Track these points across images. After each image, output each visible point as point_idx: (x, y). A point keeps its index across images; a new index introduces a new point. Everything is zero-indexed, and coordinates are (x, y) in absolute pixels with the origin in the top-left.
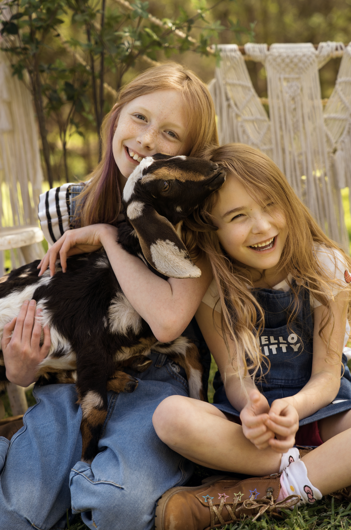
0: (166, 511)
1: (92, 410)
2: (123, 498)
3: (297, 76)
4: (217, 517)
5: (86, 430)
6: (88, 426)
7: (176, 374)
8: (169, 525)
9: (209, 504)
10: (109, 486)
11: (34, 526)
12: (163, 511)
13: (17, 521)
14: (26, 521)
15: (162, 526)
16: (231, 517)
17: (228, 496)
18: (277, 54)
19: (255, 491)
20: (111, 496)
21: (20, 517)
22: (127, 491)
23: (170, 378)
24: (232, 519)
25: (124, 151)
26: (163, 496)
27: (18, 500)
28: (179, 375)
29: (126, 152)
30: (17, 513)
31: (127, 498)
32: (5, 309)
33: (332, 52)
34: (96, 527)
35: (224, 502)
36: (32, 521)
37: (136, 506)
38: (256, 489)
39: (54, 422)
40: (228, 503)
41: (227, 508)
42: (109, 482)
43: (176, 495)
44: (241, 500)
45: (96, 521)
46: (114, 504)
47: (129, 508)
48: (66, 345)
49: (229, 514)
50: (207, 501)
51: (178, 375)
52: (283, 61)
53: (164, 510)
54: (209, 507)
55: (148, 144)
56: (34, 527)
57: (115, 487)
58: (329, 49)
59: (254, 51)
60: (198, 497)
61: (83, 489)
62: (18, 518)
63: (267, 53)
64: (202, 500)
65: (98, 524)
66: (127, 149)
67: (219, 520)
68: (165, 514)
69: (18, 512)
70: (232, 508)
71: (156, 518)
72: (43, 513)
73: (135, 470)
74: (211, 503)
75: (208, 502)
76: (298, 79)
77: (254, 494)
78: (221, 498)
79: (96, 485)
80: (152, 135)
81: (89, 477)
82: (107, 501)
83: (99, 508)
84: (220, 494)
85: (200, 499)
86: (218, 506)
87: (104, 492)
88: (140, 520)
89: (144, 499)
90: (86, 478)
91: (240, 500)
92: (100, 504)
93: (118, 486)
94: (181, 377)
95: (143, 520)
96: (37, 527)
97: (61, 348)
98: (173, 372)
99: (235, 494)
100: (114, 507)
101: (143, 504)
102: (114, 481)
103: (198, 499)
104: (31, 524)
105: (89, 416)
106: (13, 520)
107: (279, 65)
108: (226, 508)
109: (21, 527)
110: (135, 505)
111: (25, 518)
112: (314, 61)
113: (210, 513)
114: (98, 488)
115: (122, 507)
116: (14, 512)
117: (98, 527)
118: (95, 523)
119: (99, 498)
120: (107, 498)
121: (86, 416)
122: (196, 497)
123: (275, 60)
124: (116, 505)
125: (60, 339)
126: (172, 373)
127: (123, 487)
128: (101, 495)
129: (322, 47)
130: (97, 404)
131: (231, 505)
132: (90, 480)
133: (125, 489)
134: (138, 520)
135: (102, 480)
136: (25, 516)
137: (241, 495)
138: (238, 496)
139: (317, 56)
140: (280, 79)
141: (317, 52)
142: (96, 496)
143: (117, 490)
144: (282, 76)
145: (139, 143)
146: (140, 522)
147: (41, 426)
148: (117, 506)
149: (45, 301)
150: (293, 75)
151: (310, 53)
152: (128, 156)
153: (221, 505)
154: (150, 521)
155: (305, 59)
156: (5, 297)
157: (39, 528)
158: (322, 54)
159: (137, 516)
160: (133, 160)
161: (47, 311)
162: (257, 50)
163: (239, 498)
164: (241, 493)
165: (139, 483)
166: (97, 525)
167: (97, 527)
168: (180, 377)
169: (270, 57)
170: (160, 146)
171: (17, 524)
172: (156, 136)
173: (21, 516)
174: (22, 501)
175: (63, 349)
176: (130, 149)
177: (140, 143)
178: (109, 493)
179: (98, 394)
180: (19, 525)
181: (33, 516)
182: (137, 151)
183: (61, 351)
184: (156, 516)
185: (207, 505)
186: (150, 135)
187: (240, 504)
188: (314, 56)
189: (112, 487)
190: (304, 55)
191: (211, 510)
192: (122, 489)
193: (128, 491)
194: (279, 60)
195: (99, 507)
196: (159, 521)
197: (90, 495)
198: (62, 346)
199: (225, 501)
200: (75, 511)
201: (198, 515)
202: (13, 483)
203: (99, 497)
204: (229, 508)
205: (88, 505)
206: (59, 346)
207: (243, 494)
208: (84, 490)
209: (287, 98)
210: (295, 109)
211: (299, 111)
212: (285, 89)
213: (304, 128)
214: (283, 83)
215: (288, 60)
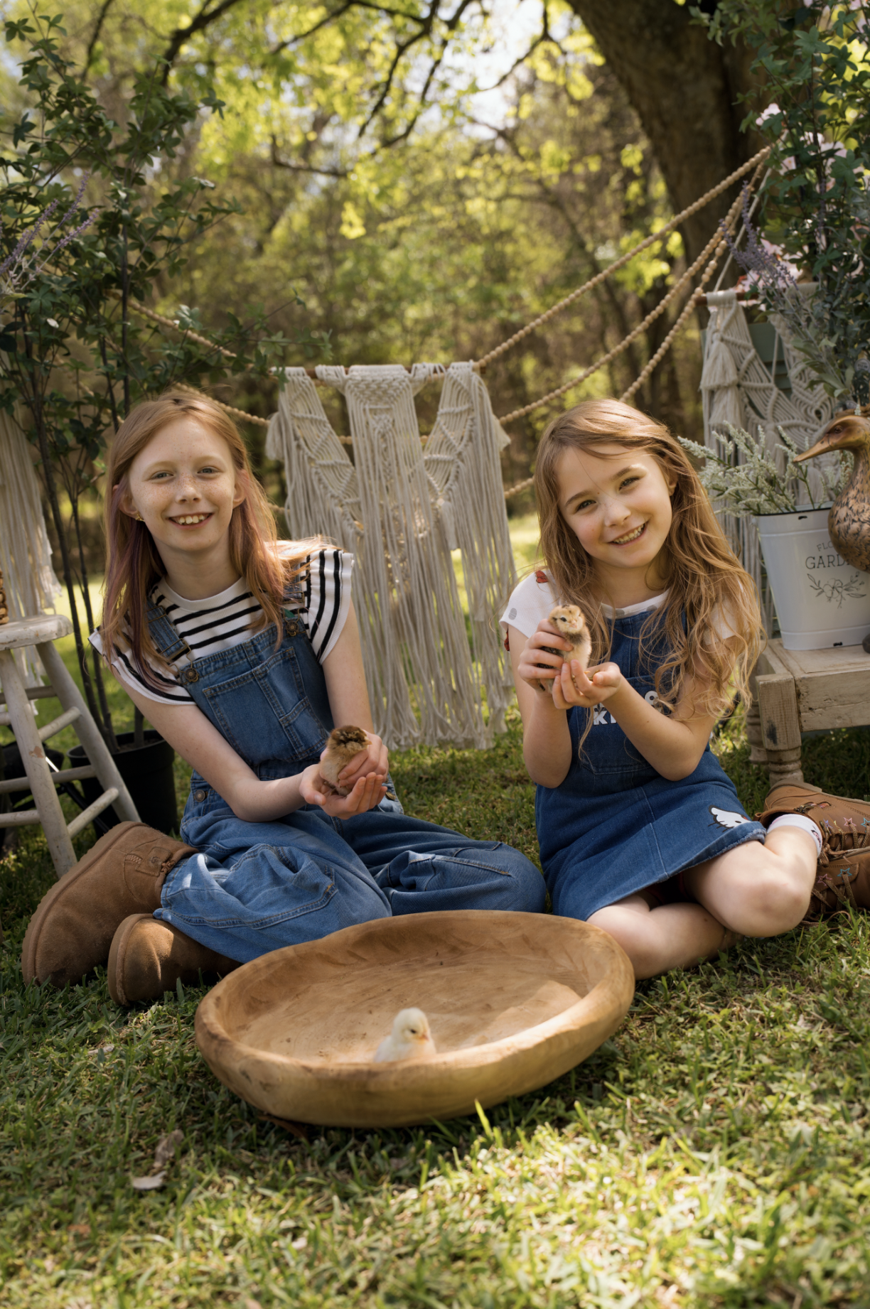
3: (385, 406)
18: (359, 378)
33: (429, 374)
52: (368, 386)
58: (425, 371)
59: (328, 375)
63: (345, 377)
76: (388, 410)
107: (362, 392)
112: (407, 386)
123: (357, 385)
129: (416, 369)
139: (411, 381)
140: (365, 410)
141: (410, 376)
144: (368, 407)
150: (382, 406)
151: (402, 377)
155: (396, 384)
158: (416, 378)
162: (332, 373)
169: (350, 382)
188: (406, 381)
190: (395, 380)
194: (362, 386)
209: (375, 435)
210: (386, 449)
211: (391, 451)
212: (372, 423)
213: (399, 474)
214: (369, 416)
215: (374, 386)
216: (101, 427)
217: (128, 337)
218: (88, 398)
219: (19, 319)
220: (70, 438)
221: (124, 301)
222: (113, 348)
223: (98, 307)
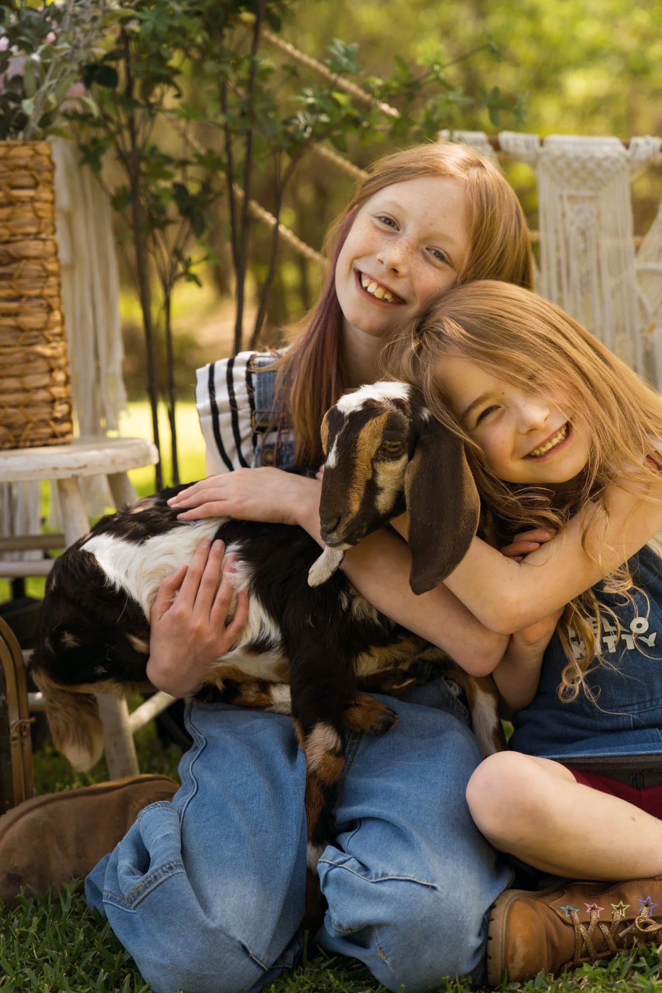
0: (507, 930)
1: (324, 755)
2: (437, 904)
3: (590, 193)
4: (586, 944)
5: (315, 791)
6: (318, 785)
7: (453, 698)
8: (513, 955)
9: (573, 921)
10: (408, 883)
11: (253, 957)
12: (502, 929)
13: (224, 948)
14: (241, 947)
15: (502, 956)
16: (607, 944)
17: (602, 909)
18: (558, 153)
19: (649, 901)
20: (415, 900)
21: (230, 940)
22: (442, 892)
23: (444, 704)
24: (608, 949)
25: (353, 279)
26: (497, 903)
27: (224, 911)
28: (458, 701)
29: (356, 279)
30: (224, 933)
31: (443, 905)
32: (164, 557)
33: (654, 154)
34: (385, 958)
35: (598, 918)
36: (250, 947)
37: (460, 919)
38: (649, 897)
39: (257, 775)
40: (605, 920)
41: (601, 930)
42: (406, 876)
43: (518, 902)
44: (626, 916)
45: (384, 949)
46: (423, 916)
47: (448, 923)
48: (273, 633)
49: (605, 939)
50: (569, 915)
51: (456, 701)
52: (569, 164)
53: (504, 929)
54: (573, 926)
55: (396, 264)
56: (253, 959)
57: (419, 886)
58: (649, 149)
59: (516, 145)
60: (553, 908)
61: (352, 891)
62: (227, 942)
63: (540, 150)
64: (561, 913)
65: (390, 953)
66: (359, 275)
67: (587, 950)
68: (506, 935)
69: (226, 932)
70: (609, 930)
71: (490, 942)
72: (265, 934)
73: (447, 858)
74: (576, 918)
75: (572, 918)
76: (593, 198)
77: (647, 905)
78: (590, 910)
79: (379, 883)
80: (405, 250)
81: (358, 871)
82: (408, 910)
83: (395, 924)
84: (587, 905)
85: (557, 912)
86: (587, 925)
87: (401, 895)
88: (466, 945)
89: (471, 907)
90: (354, 872)
91: (624, 915)
92: (396, 916)
93: (425, 883)
94: (461, 704)
95: (470, 945)
96: (257, 958)
97: (266, 636)
98: (450, 694)
99: (613, 905)
100: (422, 921)
101: (470, 915)
102: (416, 875)
103: (554, 911)
104: (248, 953)
105: (320, 767)
106: (217, 947)
107: (560, 172)
108: (600, 928)
109: (233, 958)
110: (458, 918)
111: (240, 942)
112: (623, 168)
113: (575, 938)
114: (385, 889)
115: (437, 920)
116: (221, 931)
117: (390, 958)
118: (383, 952)
119: (393, 906)
120: (409, 906)
121: (314, 766)
122: (550, 908)
123: (554, 162)
124: (426, 917)
125: (266, 620)
126: (446, 696)
127: (435, 885)
128: (396, 900)
129: (637, 145)
130: (332, 746)
131: (609, 924)
132: (363, 876)
133: (439, 888)
134: (463, 945)
135: (390, 874)
136: (239, 938)
137: (625, 907)
138: (619, 909)
139: (628, 161)
140: (561, 197)
141: (628, 153)
142: (384, 902)
143: (425, 892)
144: (566, 193)
145: (380, 264)
146: (466, 947)
147: (234, 783)
148: (427, 919)
149: (238, 547)
150: (585, 192)
151: (616, 155)
152: (359, 286)
153: (592, 923)
154: (478, 949)
155: (607, 164)
156: (166, 535)
157: (259, 960)
158: (636, 157)
159: (462, 937)
160: (366, 294)
161: (246, 564)
162: (521, 144)
163: (622, 913)
164: (624, 904)
165: (459, 878)
166: (387, 955)
167: (387, 957)
168: (459, 704)
169: (545, 158)
170: (417, 272)
171: (225, 952)
172: (412, 253)
173: (232, 938)
174: (230, 912)
175: (268, 638)
176: (365, 275)
177: (382, 262)
178: (411, 895)
179: (333, 728)
180: (228, 955)
181: (250, 938)
182: (376, 277)
183: (264, 642)
184: (490, 938)
185: (570, 921)
186: (400, 250)
187: (625, 923)
188: (623, 160)
189: (414, 886)
190: (607, 158)
191: (577, 932)
192: (434, 888)
193: (444, 892)
194: (561, 163)
195: (395, 921)
196: (496, 948)
197: (371, 901)
198: (268, 633)
199: (599, 916)
200: (342, 931)
201: (556, 939)
202: (209, 880)
203: (392, 904)
204: (605, 929)
205: (372, 918)
206: (262, 631)
207: (628, 906)
208: (356, 893)
209: (572, 231)
210: (585, 251)
211: (592, 254)
212: (570, 215)
213: (600, 285)
214: (567, 206)
215: (576, 165)
216: (211, 196)
217: (258, 82)
218: (198, 155)
219: (122, 46)
220: (172, 209)
221: (256, 28)
222: (237, 94)
223: (222, 36)
